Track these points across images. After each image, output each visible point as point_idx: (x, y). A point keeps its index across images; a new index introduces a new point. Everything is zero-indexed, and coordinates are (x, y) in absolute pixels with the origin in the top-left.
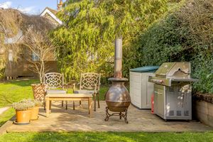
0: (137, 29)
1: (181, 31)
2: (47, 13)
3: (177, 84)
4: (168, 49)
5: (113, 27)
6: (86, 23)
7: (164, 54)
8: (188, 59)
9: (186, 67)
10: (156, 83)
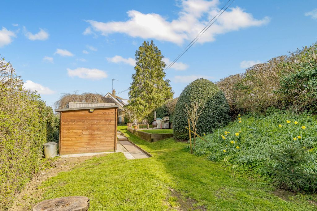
0: (155, 107)
1: (167, 109)
2: (109, 95)
3: (167, 121)
4: (164, 114)
5: (148, 107)
6: (140, 105)
7: (163, 115)
8: (168, 116)
9: (168, 117)
10: (162, 121)
